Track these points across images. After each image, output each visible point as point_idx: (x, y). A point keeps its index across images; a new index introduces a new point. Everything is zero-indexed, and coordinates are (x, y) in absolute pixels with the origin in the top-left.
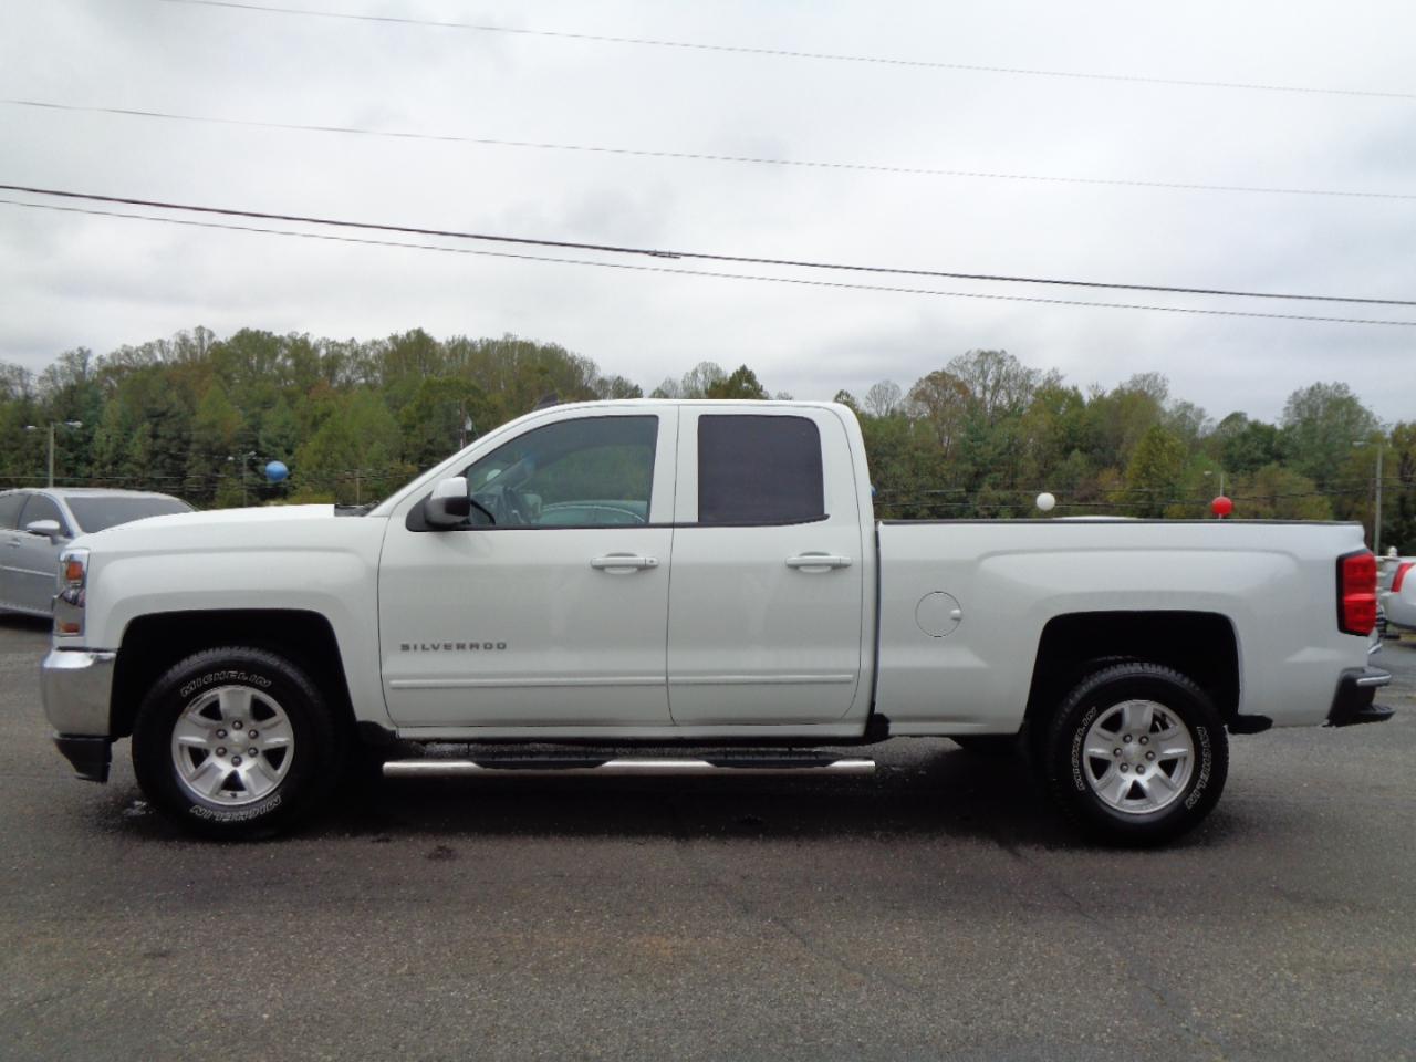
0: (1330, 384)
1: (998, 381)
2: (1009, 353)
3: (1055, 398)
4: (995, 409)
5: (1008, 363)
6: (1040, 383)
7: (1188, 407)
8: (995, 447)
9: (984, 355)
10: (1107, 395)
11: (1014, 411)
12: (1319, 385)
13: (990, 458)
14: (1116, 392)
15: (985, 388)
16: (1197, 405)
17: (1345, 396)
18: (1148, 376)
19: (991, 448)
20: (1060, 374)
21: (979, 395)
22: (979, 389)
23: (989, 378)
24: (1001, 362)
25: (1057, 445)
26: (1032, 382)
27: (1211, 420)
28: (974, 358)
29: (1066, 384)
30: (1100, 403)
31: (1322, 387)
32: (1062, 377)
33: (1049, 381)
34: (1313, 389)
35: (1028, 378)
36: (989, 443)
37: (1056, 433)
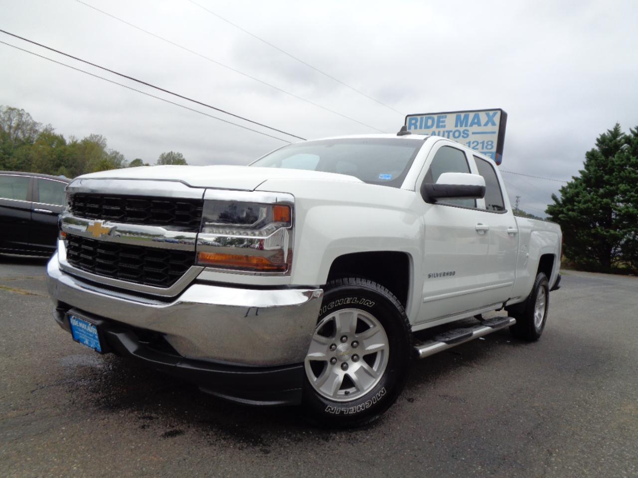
0: (176, 153)
1: (18, 125)
2: (26, 111)
3: (50, 139)
4: (16, 139)
5: (25, 116)
6: (41, 130)
7: (117, 153)
8: (19, 159)
9: (12, 110)
10: (79, 141)
11: (28, 142)
12: (172, 152)
13: (14, 165)
14: (84, 141)
15: (10, 127)
16: (121, 153)
17: (182, 159)
18: (98, 136)
19: (15, 160)
20: (53, 127)
21: (7, 131)
22: (6, 128)
23: (13, 122)
24: (21, 115)
25: (52, 162)
26: (37, 128)
27: (126, 161)
28: (5, 110)
29: (57, 132)
30: (74, 145)
31: (173, 154)
32: (53, 129)
33: (46, 130)
34: (169, 154)
35: (35, 126)
36: (14, 157)
37: (52, 157)
